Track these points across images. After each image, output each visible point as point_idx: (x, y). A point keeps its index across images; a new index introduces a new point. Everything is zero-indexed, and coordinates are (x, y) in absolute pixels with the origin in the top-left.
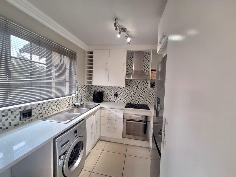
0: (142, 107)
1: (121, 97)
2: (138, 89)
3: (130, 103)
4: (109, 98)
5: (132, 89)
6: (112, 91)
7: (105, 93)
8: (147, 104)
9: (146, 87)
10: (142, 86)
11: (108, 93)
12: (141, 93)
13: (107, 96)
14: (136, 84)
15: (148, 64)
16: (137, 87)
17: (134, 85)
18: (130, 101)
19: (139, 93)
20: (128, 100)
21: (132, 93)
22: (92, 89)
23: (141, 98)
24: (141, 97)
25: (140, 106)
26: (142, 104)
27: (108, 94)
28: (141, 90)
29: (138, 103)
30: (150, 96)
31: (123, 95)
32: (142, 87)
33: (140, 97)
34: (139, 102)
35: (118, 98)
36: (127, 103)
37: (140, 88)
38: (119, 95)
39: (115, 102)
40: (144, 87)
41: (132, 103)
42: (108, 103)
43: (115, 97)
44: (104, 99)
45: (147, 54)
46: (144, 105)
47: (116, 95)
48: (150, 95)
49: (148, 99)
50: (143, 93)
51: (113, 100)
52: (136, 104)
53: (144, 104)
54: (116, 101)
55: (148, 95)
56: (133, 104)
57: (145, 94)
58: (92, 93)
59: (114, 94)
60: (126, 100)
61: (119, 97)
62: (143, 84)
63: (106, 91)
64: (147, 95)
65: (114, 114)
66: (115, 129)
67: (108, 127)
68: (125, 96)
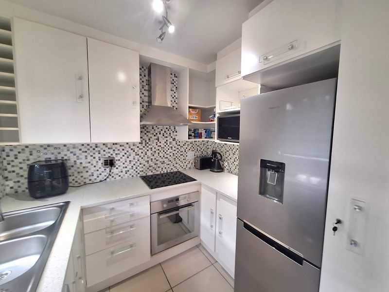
0: (169, 177)
1: (124, 166)
2: (160, 144)
3: (145, 175)
4: (85, 175)
5: (147, 145)
6: (97, 155)
7: (69, 164)
8: (176, 170)
9: (174, 139)
10: (167, 137)
11: (83, 161)
12: (165, 151)
13: (79, 170)
14: (155, 134)
15: (175, 94)
16: (158, 139)
17: (151, 136)
18: (144, 171)
19: (162, 151)
20: (141, 169)
21: (149, 153)
22: (12, 158)
23: (166, 160)
24: (167, 158)
25: (166, 176)
26: (169, 171)
27: (84, 165)
28: (165, 144)
29: (162, 172)
30: (181, 155)
31: (128, 161)
32: (167, 139)
33: (164, 159)
34: (164, 168)
35: (114, 170)
36: (139, 175)
37: (163, 141)
38: (117, 162)
39: (108, 180)
40: (170, 139)
41: (150, 173)
43: (108, 170)
44: (70, 179)
45: (173, 74)
46: (172, 173)
47: (110, 163)
48: (182, 153)
49: (178, 162)
50: (170, 150)
51: (101, 178)
52: (157, 175)
53: (172, 171)
54: (110, 177)
55: (178, 153)
56: (152, 176)
57: (173, 152)
58: (9, 168)
59: (102, 161)
60: (136, 170)
61: (117, 166)
62: (168, 134)
63: (73, 158)
64: (176, 154)
65: (126, 212)
66: (131, 246)
67: (112, 253)
68: (132, 163)
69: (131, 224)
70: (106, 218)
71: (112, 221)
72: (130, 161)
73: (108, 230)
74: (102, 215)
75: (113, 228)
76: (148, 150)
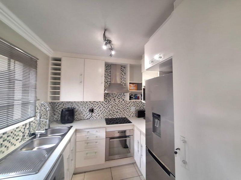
0: (120, 120)
1: (98, 112)
2: (116, 102)
3: (107, 118)
4: (82, 115)
5: (109, 102)
6: (87, 107)
7: (76, 110)
8: (125, 117)
9: (123, 100)
10: (119, 99)
11: (81, 109)
12: (118, 106)
13: (79, 113)
14: (113, 97)
15: (124, 77)
16: (115, 100)
17: (111, 98)
18: (107, 116)
19: (117, 106)
20: (106, 115)
21: (110, 107)
22: (57, 106)
23: (119, 111)
24: (119, 110)
25: (118, 119)
26: (120, 117)
27: (81, 111)
28: (119, 102)
29: (117, 117)
30: (127, 108)
31: (100, 110)
32: (119, 100)
33: (118, 110)
34: (118, 115)
35: (94, 114)
36: (104, 118)
37: (117, 100)
38: (95, 110)
39: (90, 118)
40: (121, 100)
41: (110, 117)
42: (82, 121)
43: (91, 114)
44: (75, 117)
45: (123, 67)
46: (122, 118)
47: (92, 111)
48: (128, 108)
49: (126, 112)
50: (121, 106)
51: (88, 117)
52: (114, 118)
53: (122, 117)
54: (92, 117)
55: (126, 108)
56: (111, 119)
57: (123, 107)
58: (56, 111)
59: (88, 110)
60: (104, 115)
61: (95, 112)
62: (120, 97)
63: (77, 108)
64: (125, 108)
65: (94, 135)
66: (96, 153)
67: (87, 154)
68: (102, 111)
69: (96, 141)
70: (85, 136)
71: (88, 138)
72: (101, 110)
73: (86, 141)
74: (84, 134)
75: (88, 141)
76: (109, 105)
